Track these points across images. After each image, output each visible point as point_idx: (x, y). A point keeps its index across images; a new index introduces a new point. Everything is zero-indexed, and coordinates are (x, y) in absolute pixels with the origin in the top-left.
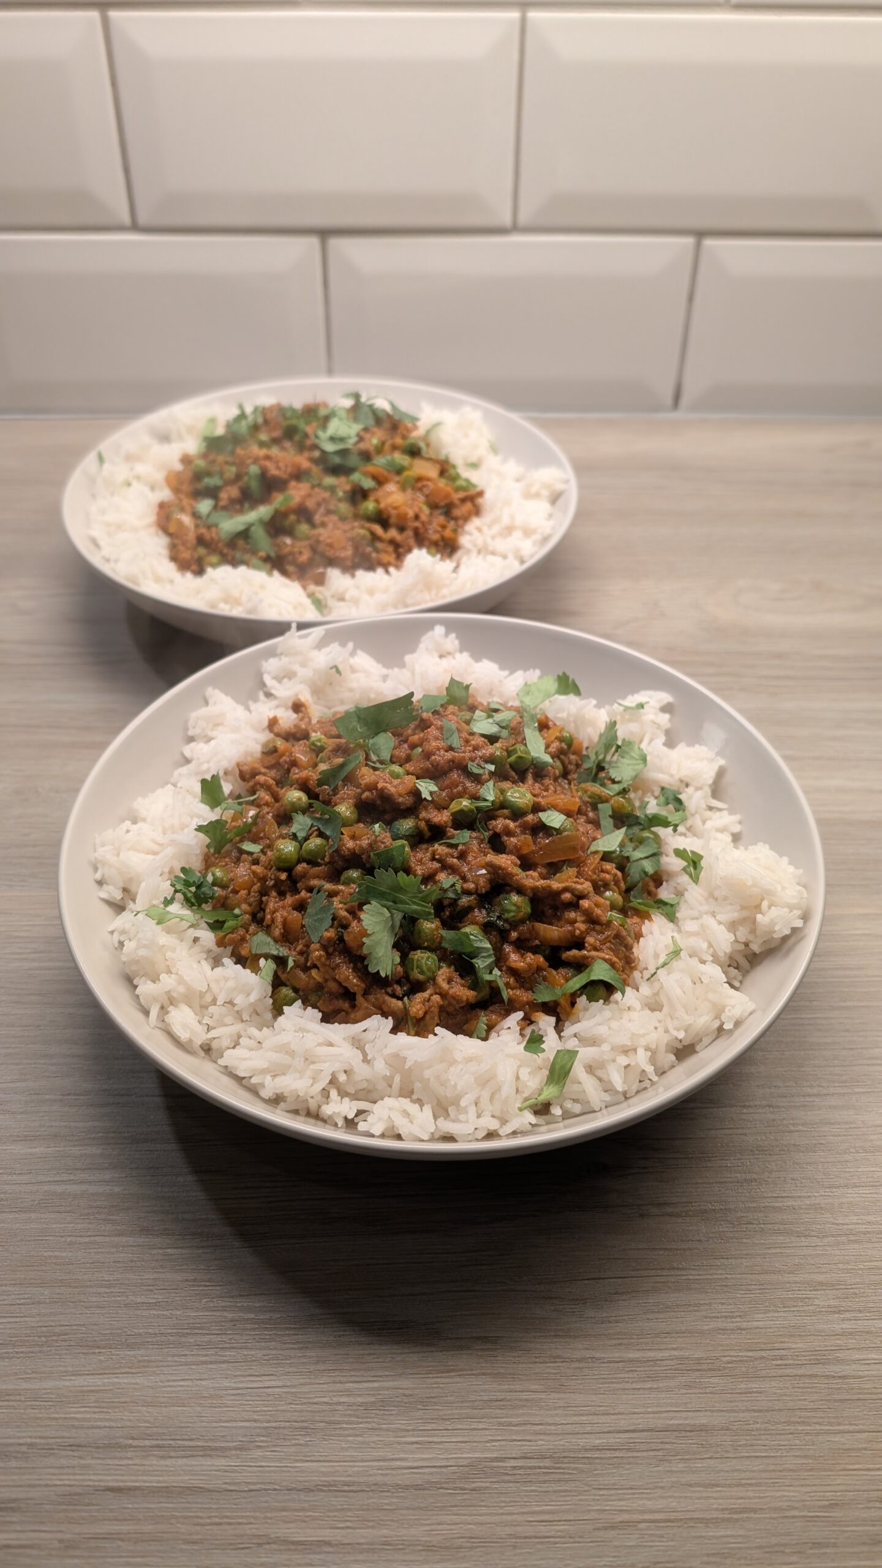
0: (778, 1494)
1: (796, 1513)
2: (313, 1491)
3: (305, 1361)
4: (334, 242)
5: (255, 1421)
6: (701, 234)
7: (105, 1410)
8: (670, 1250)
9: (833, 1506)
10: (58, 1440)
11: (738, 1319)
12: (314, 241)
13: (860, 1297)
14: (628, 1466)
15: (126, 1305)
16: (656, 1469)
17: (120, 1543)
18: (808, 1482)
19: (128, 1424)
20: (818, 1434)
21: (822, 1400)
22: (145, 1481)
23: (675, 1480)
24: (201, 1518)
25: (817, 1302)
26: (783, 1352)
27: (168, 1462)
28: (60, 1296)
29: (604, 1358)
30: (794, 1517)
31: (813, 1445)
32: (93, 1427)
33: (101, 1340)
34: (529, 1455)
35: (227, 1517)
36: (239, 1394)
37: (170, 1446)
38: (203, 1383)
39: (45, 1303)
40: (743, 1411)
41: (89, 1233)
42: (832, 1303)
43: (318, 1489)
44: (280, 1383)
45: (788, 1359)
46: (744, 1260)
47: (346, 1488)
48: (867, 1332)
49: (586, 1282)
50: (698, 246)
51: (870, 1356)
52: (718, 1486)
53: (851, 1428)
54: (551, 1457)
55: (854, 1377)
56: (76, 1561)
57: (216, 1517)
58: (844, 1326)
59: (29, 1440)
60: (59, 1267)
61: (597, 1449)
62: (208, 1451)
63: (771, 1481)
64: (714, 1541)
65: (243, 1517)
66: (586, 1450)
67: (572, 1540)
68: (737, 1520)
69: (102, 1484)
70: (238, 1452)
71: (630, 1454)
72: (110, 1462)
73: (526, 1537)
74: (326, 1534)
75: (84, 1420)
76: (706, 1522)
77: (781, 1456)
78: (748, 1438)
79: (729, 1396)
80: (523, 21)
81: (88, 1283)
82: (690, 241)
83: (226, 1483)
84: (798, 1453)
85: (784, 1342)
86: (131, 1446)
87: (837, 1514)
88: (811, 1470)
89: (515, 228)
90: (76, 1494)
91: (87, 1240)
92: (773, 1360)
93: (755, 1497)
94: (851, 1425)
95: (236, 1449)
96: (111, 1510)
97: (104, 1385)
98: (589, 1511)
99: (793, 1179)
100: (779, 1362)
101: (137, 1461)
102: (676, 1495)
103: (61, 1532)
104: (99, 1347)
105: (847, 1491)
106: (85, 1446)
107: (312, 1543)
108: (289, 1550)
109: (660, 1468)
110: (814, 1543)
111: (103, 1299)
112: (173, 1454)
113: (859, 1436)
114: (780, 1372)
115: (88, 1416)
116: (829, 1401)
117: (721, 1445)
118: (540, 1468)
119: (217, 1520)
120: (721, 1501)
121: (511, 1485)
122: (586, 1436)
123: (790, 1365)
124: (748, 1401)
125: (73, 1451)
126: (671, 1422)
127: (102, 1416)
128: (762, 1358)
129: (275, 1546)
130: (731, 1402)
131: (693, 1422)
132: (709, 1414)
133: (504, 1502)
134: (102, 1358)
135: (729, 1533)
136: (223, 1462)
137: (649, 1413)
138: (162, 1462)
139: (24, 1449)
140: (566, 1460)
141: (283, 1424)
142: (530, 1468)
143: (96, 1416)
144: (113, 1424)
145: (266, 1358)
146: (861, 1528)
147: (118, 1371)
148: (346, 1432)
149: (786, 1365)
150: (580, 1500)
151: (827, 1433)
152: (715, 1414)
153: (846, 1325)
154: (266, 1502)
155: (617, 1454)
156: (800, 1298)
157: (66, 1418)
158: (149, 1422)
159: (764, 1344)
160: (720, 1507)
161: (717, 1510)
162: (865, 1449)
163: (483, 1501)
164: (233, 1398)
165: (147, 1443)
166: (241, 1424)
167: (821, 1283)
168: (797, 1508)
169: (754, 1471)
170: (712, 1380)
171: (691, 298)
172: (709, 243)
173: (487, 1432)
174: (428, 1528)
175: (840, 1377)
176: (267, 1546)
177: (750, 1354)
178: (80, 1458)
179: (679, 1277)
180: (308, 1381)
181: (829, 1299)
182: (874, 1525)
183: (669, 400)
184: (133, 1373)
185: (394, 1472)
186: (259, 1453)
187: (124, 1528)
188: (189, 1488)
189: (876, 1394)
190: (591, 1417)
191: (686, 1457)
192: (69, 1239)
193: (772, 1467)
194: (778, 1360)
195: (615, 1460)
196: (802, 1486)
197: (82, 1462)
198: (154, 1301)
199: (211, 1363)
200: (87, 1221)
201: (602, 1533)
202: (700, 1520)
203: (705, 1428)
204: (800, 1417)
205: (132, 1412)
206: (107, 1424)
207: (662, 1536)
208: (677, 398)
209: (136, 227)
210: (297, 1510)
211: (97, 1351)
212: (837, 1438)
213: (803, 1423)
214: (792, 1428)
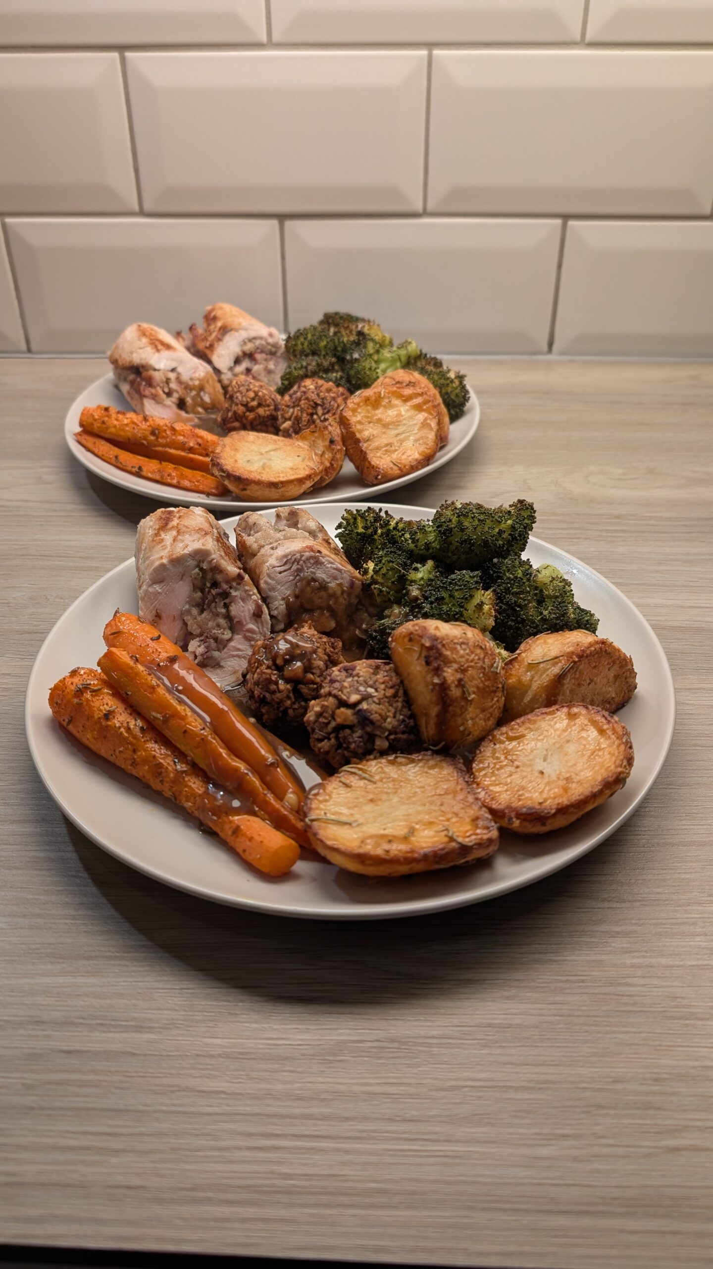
0: (574, 1072)
1: (587, 1085)
2: (215, 1057)
4: (289, 224)
6: (566, 217)
7: (63, 999)
9: (616, 1081)
12: (275, 223)
16: (479, 1052)
18: (597, 1065)
19: (80, 1009)
20: (607, 1033)
23: (494, 1060)
25: (613, 945)
30: (584, 1088)
31: (603, 1040)
33: (65, 954)
35: (150, 1073)
37: (111, 1025)
38: (139, 983)
39: (25, 928)
42: (625, 945)
43: (220, 1056)
47: (241, 1056)
48: (651, 967)
50: (564, 227)
53: (633, 1030)
54: (400, 1042)
55: (638, 996)
56: (34, 1098)
57: (141, 1072)
59: (6, 1018)
62: (138, 1029)
63: (568, 1063)
67: (410, 1097)
68: (540, 1089)
70: (162, 1030)
74: (223, 1086)
75: (49, 1005)
76: (517, 1089)
77: (577, 1047)
78: (553, 1034)
80: (430, 56)
82: (559, 222)
83: (151, 1050)
84: (591, 1045)
86: (81, 1024)
87: (619, 1086)
88: (600, 1057)
89: (425, 213)
94: (634, 1028)
97: (64, 983)
98: (426, 1078)
100: (581, 984)
102: (493, 1070)
103: (24, 1078)
104: (63, 959)
109: (483, 1052)
110: (599, 1106)
113: (638, 1035)
115: (51, 1003)
116: (618, 1011)
117: (531, 1038)
118: (389, 1048)
121: (366, 1059)
125: (37, 1025)
126: (494, 1022)
127: (61, 1003)
129: (184, 1093)
133: (361, 1070)
135: (532, 1097)
138: (104, 1035)
140: (410, 1044)
143: (57, 1003)
144: (69, 1009)
147: (76, 974)
150: (419, 1071)
151: (615, 1032)
153: (635, 961)
154: (180, 1064)
157: (34, 1004)
158: (96, 1008)
161: (524, 1081)
162: (644, 1044)
163: (345, 1068)
165: (94, 1022)
167: (618, 933)
168: (587, 1082)
171: (560, 266)
172: (571, 223)
174: (301, 1085)
175: (628, 996)
176: (178, 1093)
178: (43, 1030)
183: (545, 348)
186: (177, 1031)
191: (504, 1045)
193: (569, 1054)
196: (592, 1067)
201: (434, 1093)
202: (511, 1087)
203: (519, 1026)
204: (594, 1021)
205: (84, 1001)
206: (64, 1008)
207: (480, 1097)
208: (551, 344)
209: (142, 213)
210: (203, 1069)
211: (61, 961)
212: (622, 1036)
213: (596, 1025)
214: (588, 1028)
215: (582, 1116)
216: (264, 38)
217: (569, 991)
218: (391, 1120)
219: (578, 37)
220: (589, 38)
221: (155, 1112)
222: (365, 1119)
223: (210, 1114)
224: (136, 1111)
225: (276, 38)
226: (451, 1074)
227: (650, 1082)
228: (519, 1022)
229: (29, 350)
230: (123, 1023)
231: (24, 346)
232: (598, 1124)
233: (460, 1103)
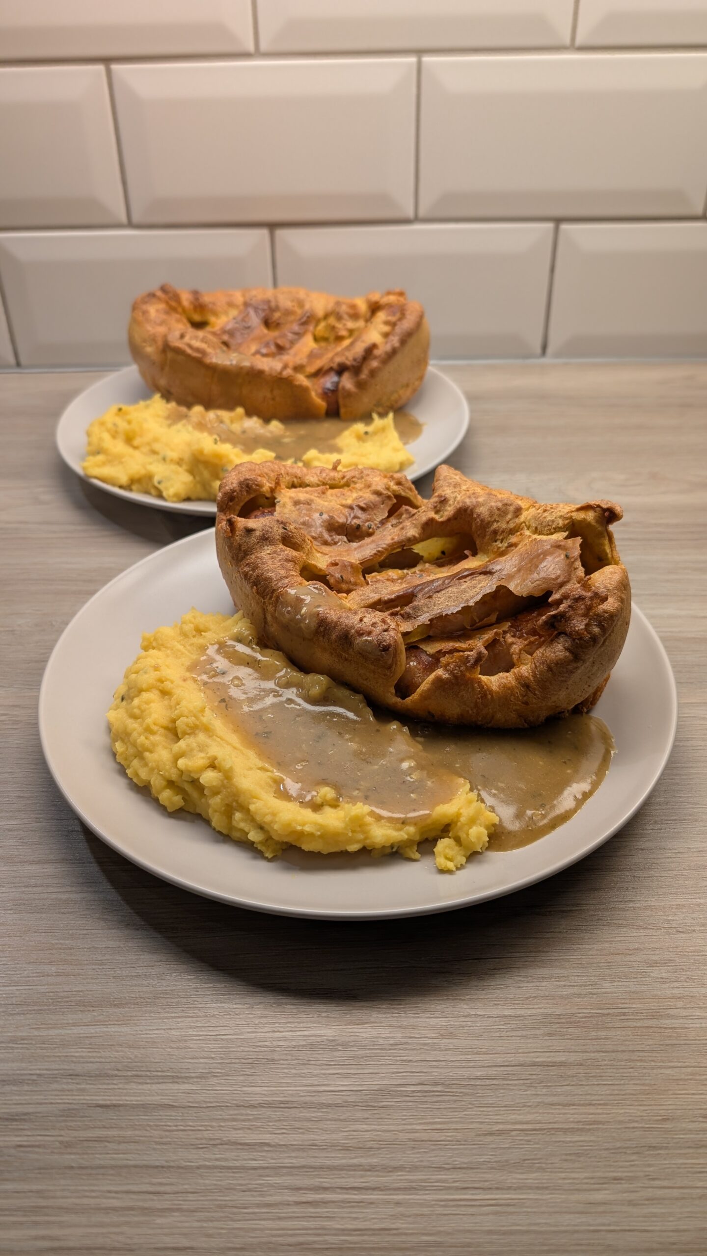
0: (622, 1111)
1: (636, 1125)
2: (256, 1107)
3: (252, 1016)
4: (280, 233)
5: (213, 1058)
6: (558, 221)
7: (97, 1050)
8: (537, 938)
9: (666, 1120)
10: (61, 1072)
11: (590, 987)
12: (264, 232)
13: (686, 971)
14: (502, 1091)
15: (114, 977)
16: (525, 1093)
17: (107, 1144)
18: (645, 1103)
19: (115, 1060)
20: (653, 1069)
21: (655, 1044)
22: (127, 1100)
23: (540, 1100)
24: (170, 1126)
25: (652, 975)
26: (626, 1011)
27: (145, 1087)
28: (63, 971)
29: (485, 1015)
30: (634, 1128)
31: (649, 1076)
32: (88, 1062)
33: (95, 1001)
34: (426, 1083)
35: (191, 1126)
36: (200, 1040)
37: (147, 1076)
38: (173, 1031)
39: (53, 975)
40: (594, 1052)
41: (86, 928)
42: (664, 975)
43: (260, 1106)
44: (232, 1032)
45: (629, 1015)
46: (594, 946)
47: (282, 1105)
48: (692, 997)
49: (470, 961)
50: (557, 230)
51: (694, 1014)
52: (574, 1105)
53: (679, 1065)
54: (443, 1084)
55: (681, 1028)
56: (73, 1157)
57: (181, 1125)
58: (674, 992)
59: (38, 1072)
60: (63, 951)
61: (477, 1078)
62: (175, 1079)
63: (616, 1102)
64: (571, 1145)
65: (202, 1126)
66: (470, 1079)
67: (458, 1143)
68: (589, 1130)
69: (95, 1102)
70: (199, 1080)
71: (505, 1082)
72: (100, 1086)
73: (422, 1141)
74: (267, 1138)
75: (82, 1057)
76: (565, 1131)
77: (624, 1084)
78: (597, 1071)
79: (583, 1041)
80: (419, 64)
81: (86, 962)
82: (550, 226)
83: (189, 1102)
84: (638, 1082)
85: (626, 1003)
86: (116, 1076)
87: (668, 1125)
88: (648, 1094)
89: (417, 219)
90: (73, 1109)
91: (85, 932)
92: (617, 1016)
93: (603, 1114)
94: (680, 1062)
95: (197, 1077)
96: (100, 1121)
97: (96, 1033)
98: (472, 1122)
99: (633, 888)
100: (623, 1017)
101: (121, 1086)
102: (540, 1111)
103: (61, 1136)
104: (93, 1007)
105: (676, 1109)
106: (82, 1076)
107: (255, 1144)
108: (238, 1149)
109: (528, 1092)
110: (650, 1147)
111: (96, 973)
112: (148, 1081)
113: (684, 1070)
114: (623, 1025)
115: (84, 1054)
116: (662, 1045)
117: (576, 1076)
118: (433, 1091)
119: (182, 1128)
120: (576, 1116)
121: (410, 1104)
122: (470, 1069)
123: (630, 1019)
124: (598, 1045)
125: (72, 1079)
126: (537, 1060)
127: (95, 1054)
128: (609, 1014)
129: (226, 1147)
130: (584, 1045)
131: (554, 1060)
132: (567, 1054)
133: (405, 1116)
134: (95, 1014)
135: (582, 1139)
136: (187, 1087)
137: (520, 1053)
138: (140, 1087)
139: (34, 1077)
140: (454, 1086)
141: (233, 1061)
142: (426, 1091)
143: (90, 1054)
144: (103, 1060)
145: (222, 1014)
146: (688, 1136)
147: (107, 1023)
148: (284, 1066)
149: (627, 1019)
150: (465, 1115)
152: (571, 1054)
153: (676, 991)
154: (221, 1115)
155: (494, 1082)
156: (639, 972)
157: (67, 1056)
158: (131, 1058)
159: (611, 1004)
160: (576, 1120)
161: (573, 1122)
162: (691, 1079)
163: (389, 1115)
164: (195, 1042)
165: (129, 1073)
166: (202, 1061)
167: (655, 962)
168: (637, 1122)
169: (602, 1095)
170: (570, 1030)
171: (552, 270)
172: (564, 227)
173: (393, 1067)
174: (345, 1134)
175: (671, 1028)
176: (220, 1147)
177: (600, 1011)
178: (77, 1084)
179: (543, 958)
180: (255, 1030)
181: (662, 973)
182: (698, 1134)
183: (538, 350)
184: (119, 1025)
185: (320, 1094)
186: (215, 1080)
187: (111, 1133)
188: (161, 1106)
189: (699, 1040)
190: (474, 1056)
191: (549, 1084)
192: (71, 932)
193: (616, 1092)
194: (621, 1015)
195: (493, 1086)
196: (641, 1105)
197: (79, 1086)
198: (135, 974)
199: (179, 1017)
200: (85, 919)
201: (481, 1138)
202: (560, 1129)
203: (562, 1064)
204: (639, 1056)
205: (117, 1052)
206: (98, 1060)
207: (529, 1141)
208: (544, 348)
209: (131, 224)
210: (244, 1121)
211: (91, 1009)
212: (668, 1071)
213: (641, 1061)
214: (632, 1064)
215: (634, 1157)
216: (251, 48)
217: (610, 1025)
218: (440, 1169)
219: (567, 40)
220: (579, 41)
221: (198, 1168)
222: (414, 1168)
223: (255, 1169)
224: (179, 1168)
225: (264, 46)
226: (498, 1117)
227: (701, 1119)
228: (563, 1059)
229: (18, 365)
230: (159, 1074)
231: (12, 360)
232: (650, 1166)
233: (509, 1148)
